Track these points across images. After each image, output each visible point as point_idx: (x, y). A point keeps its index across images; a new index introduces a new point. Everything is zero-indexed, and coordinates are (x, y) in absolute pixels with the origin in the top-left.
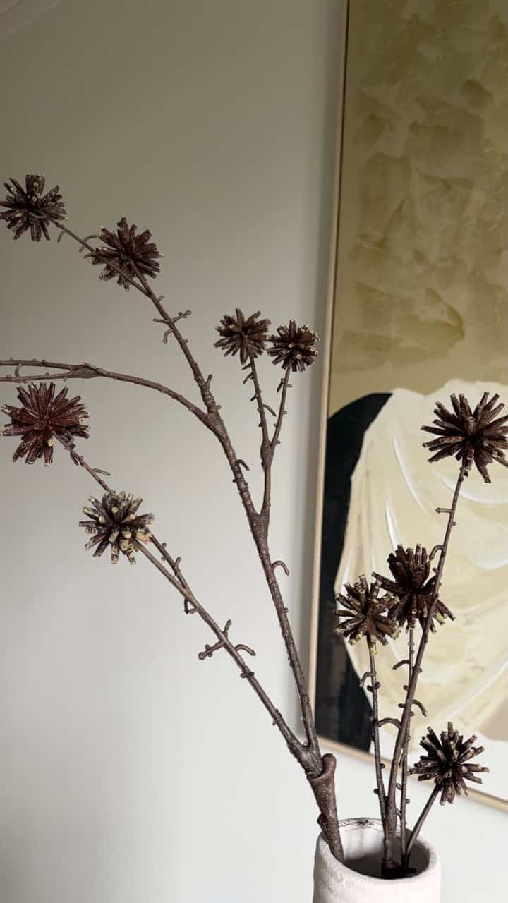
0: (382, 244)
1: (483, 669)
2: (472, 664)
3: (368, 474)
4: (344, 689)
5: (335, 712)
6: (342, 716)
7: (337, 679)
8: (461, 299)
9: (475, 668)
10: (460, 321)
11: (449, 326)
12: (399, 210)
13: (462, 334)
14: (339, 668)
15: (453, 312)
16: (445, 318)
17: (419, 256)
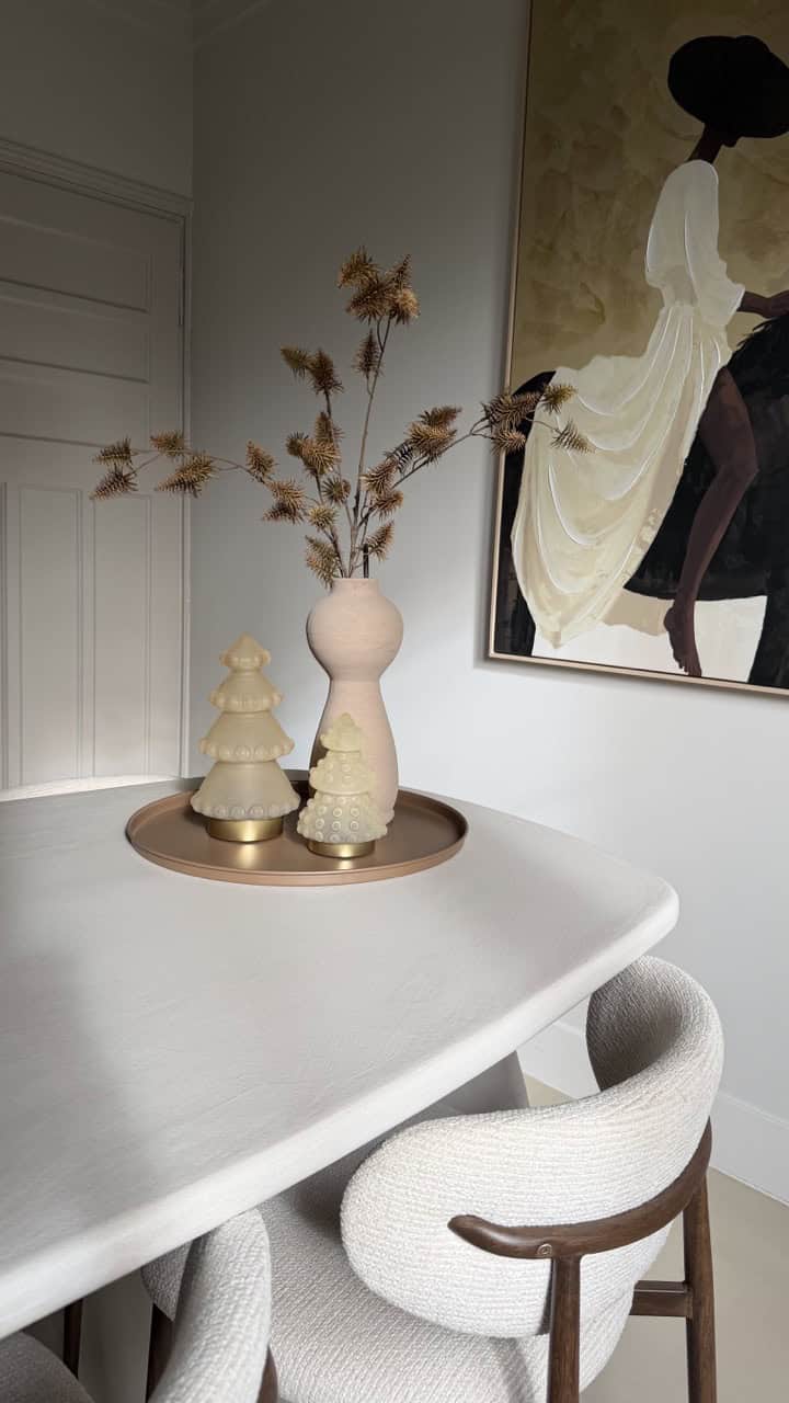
0: (551, 247)
1: (607, 576)
2: (600, 573)
3: (537, 440)
4: (515, 612)
5: (509, 631)
6: (513, 633)
7: (511, 606)
8: (603, 290)
9: (601, 576)
10: (603, 310)
11: (594, 313)
12: (564, 215)
13: (604, 319)
14: (512, 597)
15: (598, 303)
16: (593, 307)
17: (576, 256)
